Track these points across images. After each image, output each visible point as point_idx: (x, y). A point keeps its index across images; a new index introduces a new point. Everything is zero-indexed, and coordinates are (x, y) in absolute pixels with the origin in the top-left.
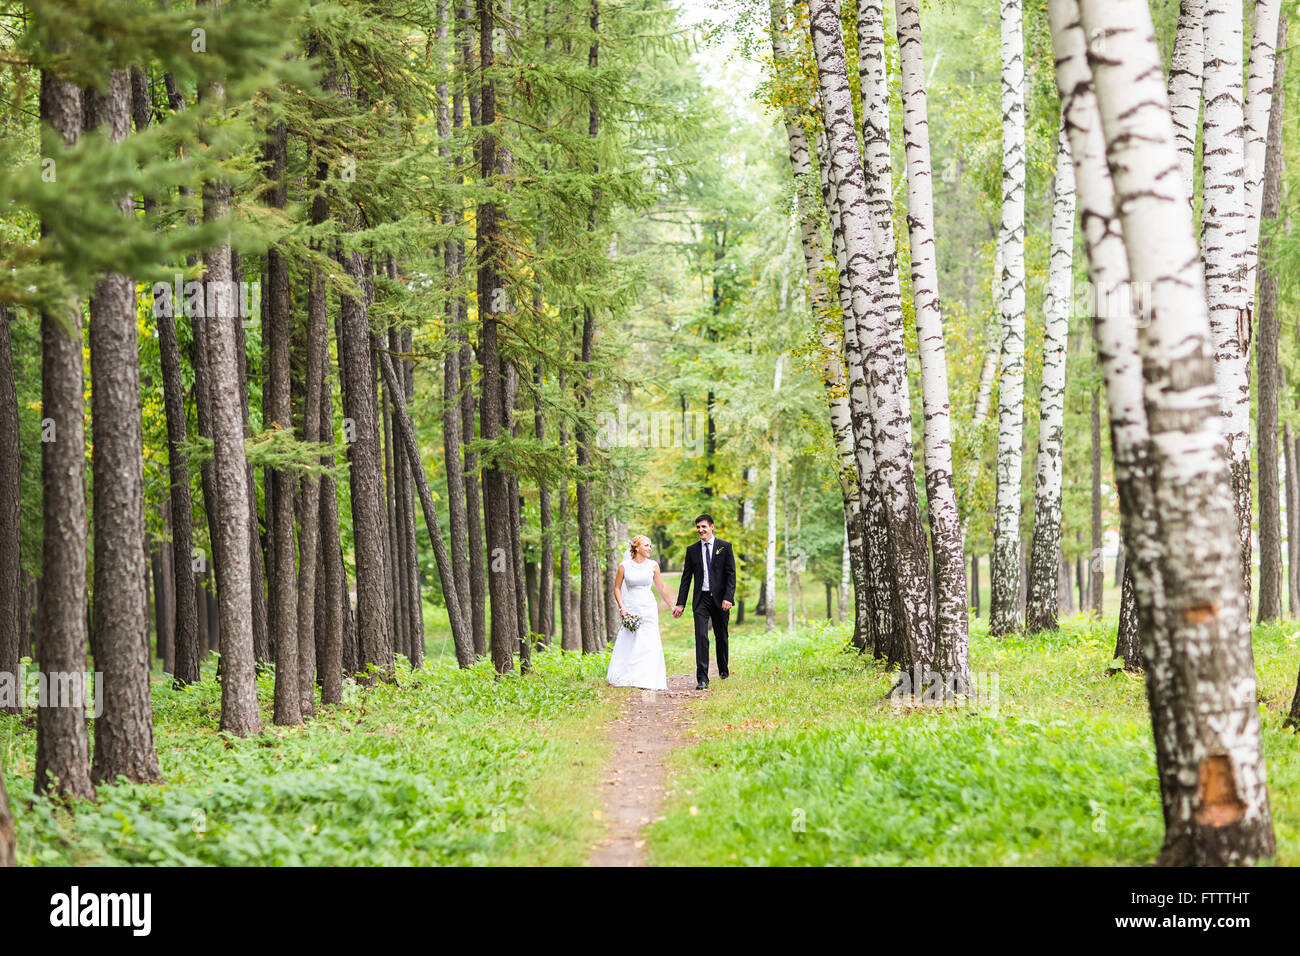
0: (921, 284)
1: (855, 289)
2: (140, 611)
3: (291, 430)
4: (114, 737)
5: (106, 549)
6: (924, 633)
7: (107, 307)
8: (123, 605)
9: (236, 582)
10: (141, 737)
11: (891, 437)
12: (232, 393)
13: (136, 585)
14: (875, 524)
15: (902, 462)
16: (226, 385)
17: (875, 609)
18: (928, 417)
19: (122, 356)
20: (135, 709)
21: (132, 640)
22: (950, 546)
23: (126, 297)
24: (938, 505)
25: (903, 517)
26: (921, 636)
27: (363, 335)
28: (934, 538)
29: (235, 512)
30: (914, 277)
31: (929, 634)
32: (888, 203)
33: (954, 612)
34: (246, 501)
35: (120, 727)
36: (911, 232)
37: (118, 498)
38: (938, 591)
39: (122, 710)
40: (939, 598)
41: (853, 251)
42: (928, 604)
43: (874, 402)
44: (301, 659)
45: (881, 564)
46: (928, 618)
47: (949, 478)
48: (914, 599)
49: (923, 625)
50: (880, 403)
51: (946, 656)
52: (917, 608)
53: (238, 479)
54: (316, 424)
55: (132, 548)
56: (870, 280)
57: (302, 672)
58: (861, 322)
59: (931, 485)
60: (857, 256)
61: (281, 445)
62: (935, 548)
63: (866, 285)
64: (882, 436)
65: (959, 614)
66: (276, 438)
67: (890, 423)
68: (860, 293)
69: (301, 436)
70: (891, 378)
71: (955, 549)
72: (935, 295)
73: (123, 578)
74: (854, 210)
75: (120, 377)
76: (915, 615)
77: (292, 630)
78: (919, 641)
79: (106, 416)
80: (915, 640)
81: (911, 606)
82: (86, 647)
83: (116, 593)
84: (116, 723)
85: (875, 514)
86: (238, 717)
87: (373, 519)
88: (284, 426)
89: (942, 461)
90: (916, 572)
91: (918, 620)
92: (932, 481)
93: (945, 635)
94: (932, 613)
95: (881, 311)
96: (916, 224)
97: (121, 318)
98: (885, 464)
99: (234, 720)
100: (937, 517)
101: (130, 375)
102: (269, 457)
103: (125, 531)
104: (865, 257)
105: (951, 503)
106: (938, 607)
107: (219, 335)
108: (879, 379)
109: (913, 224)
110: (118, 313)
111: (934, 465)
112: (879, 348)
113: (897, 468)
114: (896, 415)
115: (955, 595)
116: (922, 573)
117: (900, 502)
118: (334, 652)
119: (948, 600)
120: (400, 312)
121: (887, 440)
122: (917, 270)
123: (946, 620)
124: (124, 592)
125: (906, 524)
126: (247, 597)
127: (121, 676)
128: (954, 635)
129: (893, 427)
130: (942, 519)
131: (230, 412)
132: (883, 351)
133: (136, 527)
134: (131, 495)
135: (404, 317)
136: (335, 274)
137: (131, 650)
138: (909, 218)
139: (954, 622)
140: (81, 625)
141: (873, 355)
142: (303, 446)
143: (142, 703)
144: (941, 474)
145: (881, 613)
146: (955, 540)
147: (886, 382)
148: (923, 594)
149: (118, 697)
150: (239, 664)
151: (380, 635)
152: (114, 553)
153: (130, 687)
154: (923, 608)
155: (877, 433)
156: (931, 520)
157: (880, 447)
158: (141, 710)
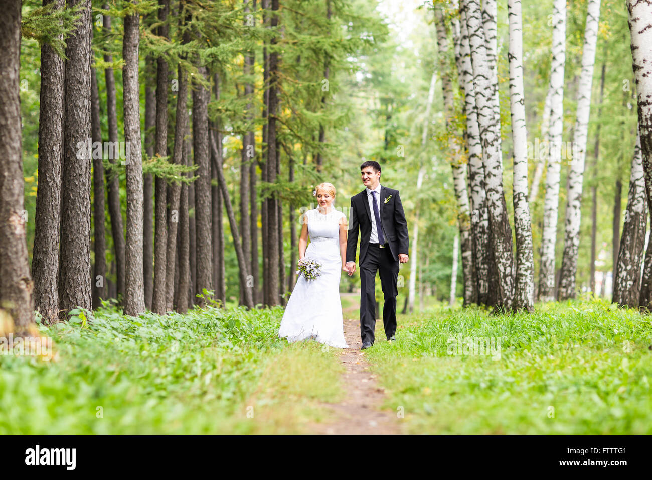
0: (514, 90)
1: (477, 94)
2: (87, 233)
3: (166, 158)
4: (70, 301)
5: (70, 198)
6: (509, 283)
7: (75, 66)
8: (78, 229)
9: (135, 235)
10: (85, 302)
11: (494, 175)
12: (136, 132)
13: (85, 219)
14: (480, 233)
15: (500, 189)
16: (134, 127)
17: (478, 280)
18: (515, 163)
19: (82, 93)
20: (82, 287)
21: (82, 249)
22: (525, 234)
23: (85, 61)
24: (519, 211)
25: (499, 219)
26: (507, 285)
27: (204, 118)
28: (516, 230)
29: (136, 197)
30: (511, 86)
31: (511, 284)
32: (494, 56)
33: (526, 270)
34: (142, 191)
35: (74, 296)
36: (510, 61)
37: (77, 171)
38: (518, 259)
39: (75, 287)
40: (519, 264)
41: (477, 73)
42: (511, 267)
43: (485, 156)
44: (167, 286)
45: (483, 255)
46: (511, 275)
47: (527, 198)
48: (504, 265)
49: (508, 279)
50: (489, 156)
51: (521, 294)
52: (505, 269)
53: (138, 179)
54: (180, 157)
55: (84, 199)
56: (486, 89)
57: (167, 293)
58: (480, 112)
59: (516, 200)
60: (479, 75)
61: (161, 164)
62: (517, 235)
63: (484, 92)
64: (489, 175)
65: (529, 271)
66: (159, 161)
67: (494, 168)
68: (480, 96)
69: (172, 161)
70: (495, 143)
71: (528, 236)
72: (522, 97)
73: (78, 215)
74: (478, 50)
75: (81, 105)
76: (504, 273)
77: (163, 267)
78: (506, 287)
79: (72, 125)
80: (503, 287)
81: (501, 268)
82: (58, 246)
83: (75, 222)
84: (72, 294)
85: (481, 227)
86: (133, 308)
87: (206, 219)
88: (163, 155)
89: (522, 187)
90: (506, 249)
91: (505, 276)
92: (516, 197)
93: (521, 283)
94: (514, 273)
95: (491, 106)
96: (512, 57)
97: (82, 72)
98: (490, 190)
99: (131, 311)
100: (518, 218)
101: (86, 104)
102: (155, 170)
103: (80, 189)
104: (483, 76)
105: (527, 211)
106: (517, 268)
107: (131, 100)
108: (489, 143)
109: (511, 57)
110: (81, 70)
111: (518, 190)
112: (489, 126)
113: (497, 192)
114: (497, 164)
115: (527, 260)
116: (509, 251)
117: (497, 211)
118: (183, 287)
119: (523, 264)
120: (225, 108)
121: (492, 177)
122: (512, 82)
123: (522, 275)
124: (79, 222)
125: (501, 222)
126: (141, 244)
127: (75, 268)
128: (526, 283)
129: (496, 170)
130: (521, 220)
132: (491, 128)
133: (86, 187)
134: (84, 169)
135: (227, 110)
136: (193, 73)
137: (81, 255)
138: (509, 54)
139: (526, 276)
140: (56, 233)
141: (486, 130)
142: (174, 166)
143: (86, 284)
144: (521, 195)
145: (482, 282)
146: (528, 231)
147: (492, 145)
148: (509, 262)
149: (73, 280)
150: (135, 280)
151: (208, 283)
152: (74, 201)
153: (80, 274)
154: (508, 269)
155: (487, 173)
156: (516, 219)
157: (488, 181)
158: (86, 288)
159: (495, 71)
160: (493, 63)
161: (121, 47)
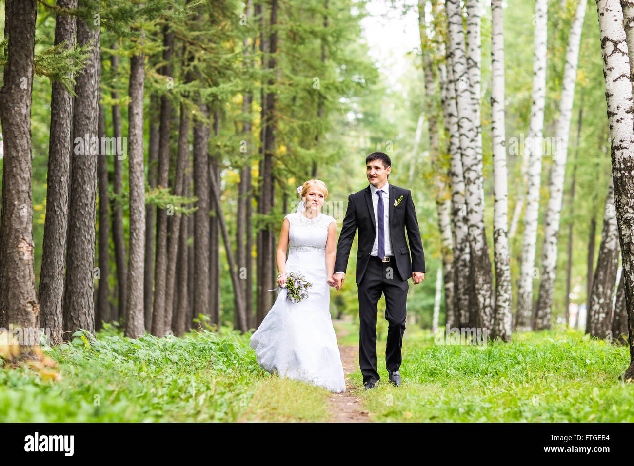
0: (496, 132)
1: (461, 135)
2: (91, 260)
3: (168, 190)
4: (74, 323)
5: (76, 226)
6: (488, 313)
7: (83, 102)
8: (83, 256)
9: (137, 262)
10: (88, 325)
11: (476, 212)
12: (140, 165)
13: (90, 246)
14: (462, 265)
15: (481, 225)
16: (137, 160)
17: (459, 310)
18: (496, 201)
19: (90, 128)
20: (86, 310)
21: (86, 274)
22: (504, 268)
23: (93, 98)
24: (499, 246)
25: (479, 253)
26: (486, 315)
27: (204, 153)
28: (496, 263)
29: (138, 226)
30: (493, 129)
31: (491, 315)
32: (478, 100)
33: (505, 302)
34: (144, 220)
35: (77, 319)
36: (492, 105)
37: (83, 201)
38: (497, 291)
39: (79, 310)
40: (497, 295)
41: (461, 116)
42: (491, 299)
43: (468, 194)
44: (166, 310)
45: (464, 286)
46: (490, 306)
47: (506, 233)
48: (484, 296)
49: (488, 310)
50: (471, 194)
51: (499, 324)
52: (485, 300)
53: (141, 209)
54: (180, 190)
55: (89, 227)
56: (470, 130)
57: (166, 317)
58: (464, 152)
59: (496, 236)
60: (463, 118)
61: (162, 196)
62: (496, 268)
63: (467, 133)
64: (470, 212)
65: (507, 303)
66: (160, 192)
67: (476, 205)
68: (463, 137)
69: (173, 193)
70: (477, 181)
71: (507, 270)
72: (503, 138)
73: (83, 242)
74: (463, 94)
76: (484, 304)
77: (162, 293)
78: (485, 318)
80: (482, 317)
81: (481, 299)
82: (64, 271)
83: (80, 249)
84: (76, 316)
85: (462, 260)
86: (133, 331)
87: (204, 248)
88: (164, 187)
89: (502, 224)
90: (485, 282)
91: (485, 307)
92: (496, 233)
93: (499, 314)
94: (493, 304)
95: (474, 147)
96: (495, 101)
97: (90, 108)
98: (472, 226)
99: (132, 333)
100: (498, 253)
102: (157, 201)
103: (86, 218)
104: (467, 119)
105: (506, 246)
106: (496, 299)
107: (135, 135)
108: (471, 182)
109: (493, 101)
110: (89, 106)
111: (498, 226)
112: (472, 166)
113: (478, 228)
114: (479, 201)
115: (506, 292)
116: (488, 283)
117: (478, 246)
118: (181, 312)
119: (502, 296)
120: (224, 144)
121: (474, 213)
122: (494, 125)
123: (500, 306)
124: (84, 249)
125: (481, 257)
126: (142, 270)
127: (79, 292)
128: (504, 314)
129: (477, 207)
130: (501, 254)
131: (139, 175)
132: (474, 168)
133: (92, 216)
134: (90, 199)
135: (225, 146)
136: (195, 111)
137: (85, 280)
138: (492, 98)
139: (504, 307)
140: (62, 259)
141: (469, 169)
142: (174, 197)
143: (89, 307)
144: (501, 231)
145: (463, 312)
146: (507, 265)
147: (474, 183)
148: (488, 294)
149: (77, 303)
150: (135, 304)
151: (204, 308)
152: (80, 229)
153: (84, 298)
154: (488, 301)
155: (469, 209)
156: (495, 254)
157: (470, 217)
158: (89, 311)
159: (478, 114)
160: (477, 107)
161: (127, 86)
